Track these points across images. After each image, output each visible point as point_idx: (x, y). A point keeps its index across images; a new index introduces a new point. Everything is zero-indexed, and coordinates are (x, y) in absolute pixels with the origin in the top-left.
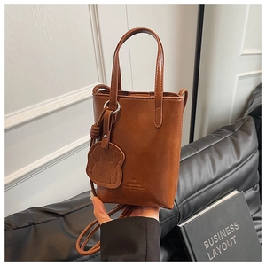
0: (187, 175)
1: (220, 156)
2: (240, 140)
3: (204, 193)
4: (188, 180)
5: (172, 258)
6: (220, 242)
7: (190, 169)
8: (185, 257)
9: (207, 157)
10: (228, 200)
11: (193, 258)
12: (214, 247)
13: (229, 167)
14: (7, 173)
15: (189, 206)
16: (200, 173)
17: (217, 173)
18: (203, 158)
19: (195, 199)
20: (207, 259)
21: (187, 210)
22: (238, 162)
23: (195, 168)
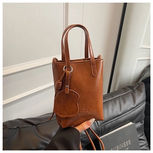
0: (106, 111)
1: (125, 102)
2: (136, 94)
3: (114, 121)
7: (108, 107)
9: (118, 102)
10: (126, 127)
13: (129, 109)
14: (4, 99)
15: (105, 128)
16: (113, 110)
17: (122, 111)
18: (115, 102)
19: (108, 125)
21: (103, 130)
22: (134, 106)
23: (110, 107)
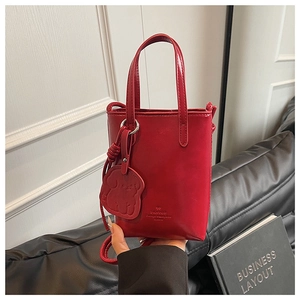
0: (218, 199)
1: (256, 177)
2: (278, 158)
3: (237, 219)
4: (220, 205)
5: (201, 291)
6: (255, 274)
7: (222, 192)
8: (216, 290)
9: (241, 178)
10: (265, 226)
11: (224, 291)
12: (248, 279)
13: (265, 189)
15: (220, 233)
16: (233, 197)
17: (252, 196)
18: (236, 179)
19: (228, 226)
20: (240, 293)
21: (218, 238)
22: (276, 183)
23: (227, 190)
